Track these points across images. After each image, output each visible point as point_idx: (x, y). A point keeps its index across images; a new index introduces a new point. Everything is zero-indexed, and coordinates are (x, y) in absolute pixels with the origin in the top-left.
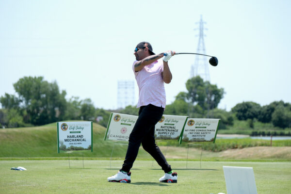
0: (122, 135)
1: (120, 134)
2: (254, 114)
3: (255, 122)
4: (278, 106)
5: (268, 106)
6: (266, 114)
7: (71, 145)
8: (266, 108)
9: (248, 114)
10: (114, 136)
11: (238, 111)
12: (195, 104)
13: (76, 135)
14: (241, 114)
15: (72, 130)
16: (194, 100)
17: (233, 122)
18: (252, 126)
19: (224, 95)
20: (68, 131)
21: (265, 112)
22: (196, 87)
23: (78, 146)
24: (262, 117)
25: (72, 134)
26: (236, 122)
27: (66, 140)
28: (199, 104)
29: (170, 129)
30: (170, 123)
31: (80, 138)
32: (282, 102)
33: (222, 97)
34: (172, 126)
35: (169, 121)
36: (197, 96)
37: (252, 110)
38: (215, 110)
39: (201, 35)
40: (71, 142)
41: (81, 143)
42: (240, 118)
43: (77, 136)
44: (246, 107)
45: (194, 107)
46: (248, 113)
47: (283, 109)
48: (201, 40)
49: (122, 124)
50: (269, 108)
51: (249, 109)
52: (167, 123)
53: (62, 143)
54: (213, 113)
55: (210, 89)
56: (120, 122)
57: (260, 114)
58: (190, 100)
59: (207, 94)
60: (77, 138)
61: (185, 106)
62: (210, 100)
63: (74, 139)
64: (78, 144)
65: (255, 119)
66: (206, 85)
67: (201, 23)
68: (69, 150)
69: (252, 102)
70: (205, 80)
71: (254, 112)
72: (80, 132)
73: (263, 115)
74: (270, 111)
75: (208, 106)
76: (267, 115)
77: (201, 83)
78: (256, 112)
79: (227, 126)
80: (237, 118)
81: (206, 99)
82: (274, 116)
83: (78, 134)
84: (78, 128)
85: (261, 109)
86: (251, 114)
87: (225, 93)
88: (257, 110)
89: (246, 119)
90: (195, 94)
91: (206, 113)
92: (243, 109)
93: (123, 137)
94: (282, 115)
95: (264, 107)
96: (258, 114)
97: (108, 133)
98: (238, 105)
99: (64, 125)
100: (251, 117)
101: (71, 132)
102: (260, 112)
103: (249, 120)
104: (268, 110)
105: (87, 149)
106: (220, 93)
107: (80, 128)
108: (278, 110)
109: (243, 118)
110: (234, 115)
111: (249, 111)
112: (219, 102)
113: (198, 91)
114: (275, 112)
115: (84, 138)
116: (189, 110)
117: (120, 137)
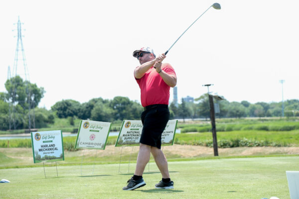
0: (91, 142)
1: (89, 141)
2: (74, 112)
3: (75, 119)
4: (97, 103)
5: (87, 104)
6: (85, 111)
7: (45, 155)
8: (85, 106)
9: (68, 112)
10: (84, 143)
11: (58, 110)
12: (16, 103)
13: (48, 144)
14: (61, 112)
15: (44, 140)
16: (14, 100)
17: (53, 120)
18: (72, 124)
19: (44, 94)
20: (41, 140)
21: (85, 109)
22: (16, 87)
23: (51, 155)
24: (82, 114)
25: (45, 144)
26: (57, 120)
27: (40, 150)
28: (19, 104)
29: (135, 134)
30: (135, 128)
31: (53, 147)
32: (100, 99)
33: (42, 96)
34: (137, 131)
35: (134, 126)
36: (17, 96)
37: (71, 108)
38: (35, 109)
39: (20, 36)
40: (45, 152)
41: (53, 152)
42: (60, 116)
43: (50, 146)
44: (66, 105)
45: (14, 107)
46: (68, 110)
47: (102, 106)
48: (20, 40)
49: (90, 131)
50: (88, 106)
51: (69, 107)
52: (132, 128)
53: (37, 153)
54: (34, 112)
55: (31, 89)
56: (89, 129)
57: (79, 112)
58: (11, 100)
59: (27, 94)
60: (50, 147)
61: (5, 106)
62: (31, 100)
63: (47, 148)
64: (52, 153)
65: (75, 117)
66: (26, 85)
67: (19, 24)
68: (43, 159)
69: (71, 100)
70: (24, 80)
71: (74, 110)
72: (52, 141)
73: (82, 112)
74: (89, 108)
75: (28, 105)
76: (87, 112)
77: (21, 83)
78: (75, 109)
79: (49, 125)
80: (57, 116)
81: (26, 99)
82: (94, 113)
83: (51, 143)
84: (50, 138)
85: (81, 106)
86: (71, 112)
87: (45, 92)
88: (77, 108)
89: (66, 117)
90: (15, 94)
91: (27, 113)
92: (63, 107)
93: (92, 144)
94: (101, 112)
95: (83, 104)
96: (78, 111)
97: (78, 141)
98: (57, 104)
99: (37, 135)
100: (71, 115)
101: (44, 142)
102: (79, 110)
103: (69, 118)
104: (87, 108)
105: (60, 158)
106: (40, 92)
107: (52, 137)
108: (97, 107)
109: (63, 116)
110: (54, 114)
111: (69, 109)
112: (39, 101)
113: (17, 91)
114: (94, 109)
115: (56, 147)
116: (10, 110)
117: (89, 144)
